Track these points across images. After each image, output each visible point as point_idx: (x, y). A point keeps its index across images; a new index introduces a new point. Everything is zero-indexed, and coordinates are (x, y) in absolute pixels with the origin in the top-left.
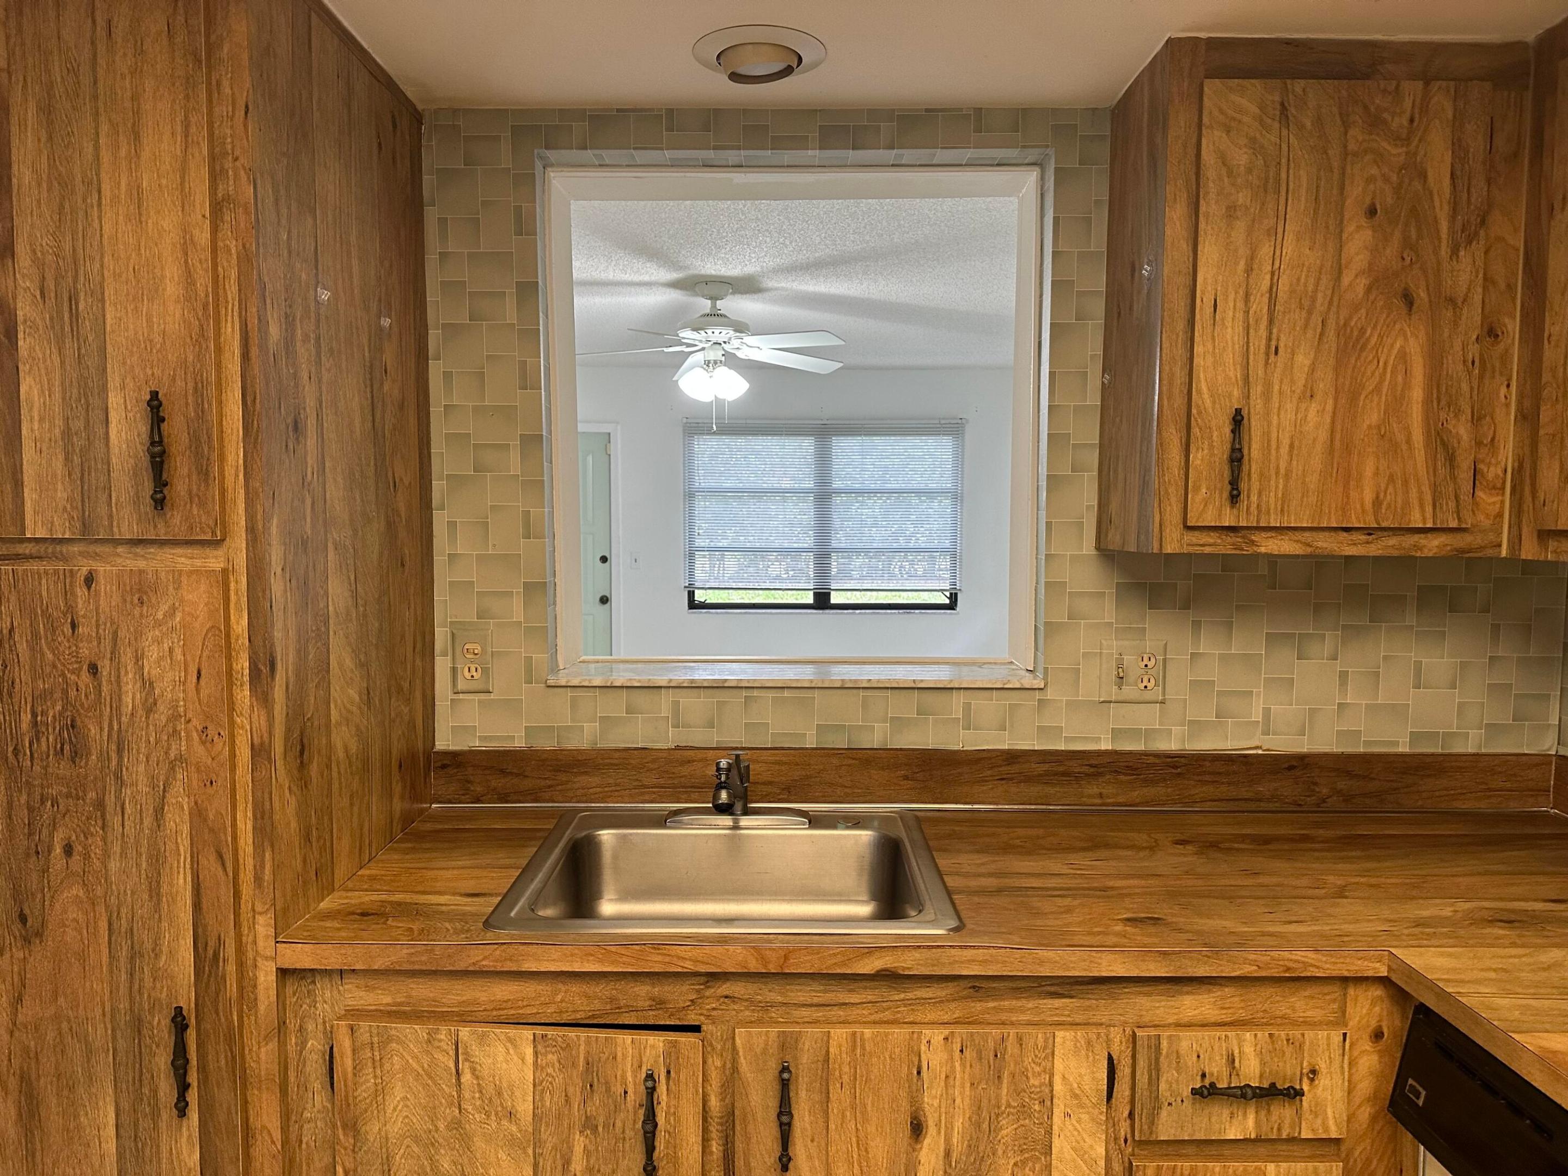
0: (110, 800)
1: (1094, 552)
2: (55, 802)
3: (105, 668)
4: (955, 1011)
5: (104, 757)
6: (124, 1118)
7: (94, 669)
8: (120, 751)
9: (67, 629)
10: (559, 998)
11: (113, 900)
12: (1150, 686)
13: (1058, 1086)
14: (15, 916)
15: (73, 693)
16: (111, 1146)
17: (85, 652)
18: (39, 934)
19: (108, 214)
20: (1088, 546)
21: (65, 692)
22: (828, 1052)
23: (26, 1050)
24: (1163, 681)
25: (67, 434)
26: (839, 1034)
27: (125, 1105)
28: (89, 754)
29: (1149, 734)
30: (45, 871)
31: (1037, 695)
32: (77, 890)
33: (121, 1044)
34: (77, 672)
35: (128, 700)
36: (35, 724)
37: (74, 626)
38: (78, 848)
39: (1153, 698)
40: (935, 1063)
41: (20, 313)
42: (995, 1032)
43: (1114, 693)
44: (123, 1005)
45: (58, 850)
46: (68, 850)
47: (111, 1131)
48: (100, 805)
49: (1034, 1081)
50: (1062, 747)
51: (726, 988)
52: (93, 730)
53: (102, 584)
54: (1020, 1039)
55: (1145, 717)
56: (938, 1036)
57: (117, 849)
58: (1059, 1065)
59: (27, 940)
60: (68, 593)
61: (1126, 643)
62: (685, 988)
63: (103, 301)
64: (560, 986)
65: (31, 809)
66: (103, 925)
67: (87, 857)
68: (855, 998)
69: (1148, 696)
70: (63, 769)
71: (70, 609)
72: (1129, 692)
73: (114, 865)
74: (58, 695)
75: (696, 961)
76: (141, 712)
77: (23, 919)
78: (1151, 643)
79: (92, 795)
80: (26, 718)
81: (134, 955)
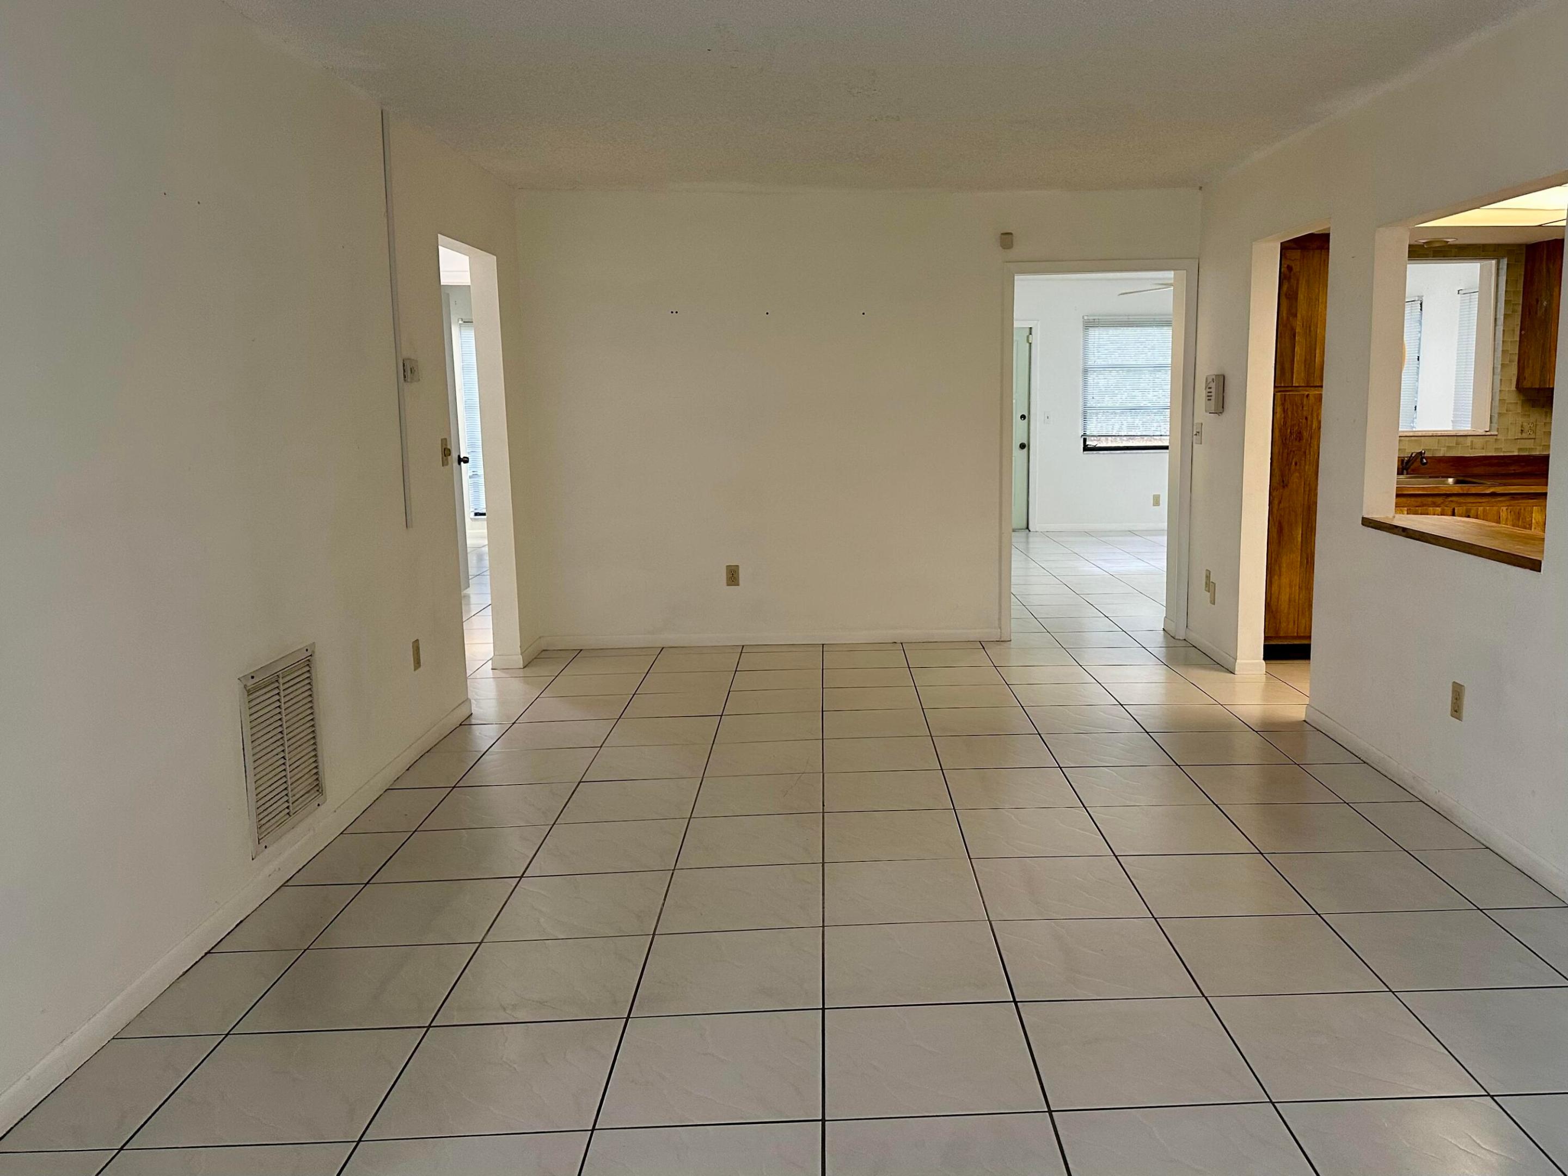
0: (1307, 451)
1: (1515, 389)
2: (1294, 452)
3: (1309, 418)
4: (1508, 503)
5: (1307, 440)
6: (1304, 532)
7: (1306, 418)
8: (1311, 438)
9: (1301, 408)
10: (1408, 502)
11: (1306, 476)
12: (1531, 433)
13: (1533, 521)
14: (1281, 481)
15: (1301, 424)
16: (1300, 539)
17: (1305, 413)
18: (1287, 486)
19: (1320, 307)
20: (1513, 387)
21: (1299, 424)
22: (1477, 513)
23: (1281, 515)
24: (1535, 432)
25: (1305, 361)
26: (1481, 509)
27: (1304, 529)
28: (1303, 440)
29: (1531, 449)
30: (1289, 470)
31: (1495, 437)
32: (1297, 474)
33: (1305, 514)
34: (1302, 419)
35: (1314, 426)
36: (1291, 432)
37: (1303, 407)
38: (1298, 464)
39: (1532, 437)
40: (1504, 515)
41: (1297, 331)
42: (1519, 507)
43: (1520, 436)
44: (1306, 503)
45: (1293, 464)
46: (1296, 464)
47: (1300, 536)
48: (1305, 452)
49: (1527, 520)
50: (1502, 454)
51: (1450, 499)
52: (1305, 434)
53: (1311, 397)
54: (1525, 509)
55: (1529, 444)
56: (1504, 508)
57: (1308, 463)
58: (1534, 515)
59: (1284, 487)
60: (1302, 400)
61: (1524, 419)
62: (1441, 499)
63: (1317, 327)
64: (1409, 499)
65: (1288, 454)
66: (1303, 483)
67: (1300, 465)
68: (1483, 501)
69: (1530, 437)
70: (1297, 443)
71: (1302, 404)
72: (1524, 435)
73: (1307, 467)
74: (1297, 425)
75: (1446, 491)
76: (1317, 429)
77: (1283, 481)
78: (1532, 419)
79: (1303, 450)
80: (1289, 431)
81: (1310, 490)
